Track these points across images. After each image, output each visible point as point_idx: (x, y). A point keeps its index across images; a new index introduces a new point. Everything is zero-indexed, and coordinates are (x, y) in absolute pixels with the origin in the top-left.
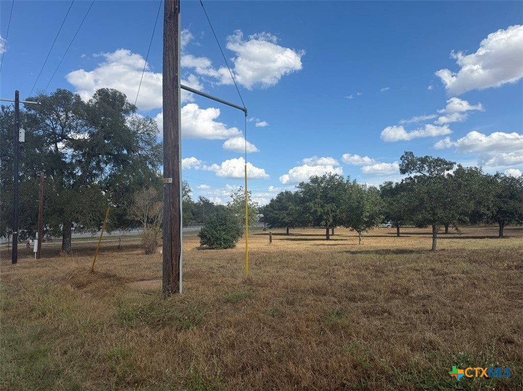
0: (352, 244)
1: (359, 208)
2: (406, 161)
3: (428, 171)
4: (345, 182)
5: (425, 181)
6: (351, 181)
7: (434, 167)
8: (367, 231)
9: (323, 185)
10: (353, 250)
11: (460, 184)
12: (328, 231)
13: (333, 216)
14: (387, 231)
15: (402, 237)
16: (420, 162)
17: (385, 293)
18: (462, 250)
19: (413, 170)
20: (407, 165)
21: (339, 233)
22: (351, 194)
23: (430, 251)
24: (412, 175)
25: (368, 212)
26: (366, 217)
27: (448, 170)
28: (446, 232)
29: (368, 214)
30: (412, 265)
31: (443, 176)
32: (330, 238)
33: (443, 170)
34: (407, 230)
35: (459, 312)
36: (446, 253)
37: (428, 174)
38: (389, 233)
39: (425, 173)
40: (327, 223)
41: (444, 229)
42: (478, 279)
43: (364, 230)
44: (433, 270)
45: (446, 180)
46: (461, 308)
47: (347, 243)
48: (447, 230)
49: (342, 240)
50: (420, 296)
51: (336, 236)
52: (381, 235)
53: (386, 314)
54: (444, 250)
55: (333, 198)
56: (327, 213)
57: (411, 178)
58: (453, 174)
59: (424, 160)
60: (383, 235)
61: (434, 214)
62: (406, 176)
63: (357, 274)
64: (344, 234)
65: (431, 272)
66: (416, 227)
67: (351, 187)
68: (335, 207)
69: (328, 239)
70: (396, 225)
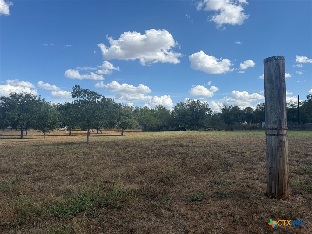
0: (39, 141)
1: (45, 117)
2: (75, 90)
3: (87, 98)
4: (37, 99)
5: (85, 104)
6: (42, 99)
7: (91, 96)
8: (49, 132)
9: (20, 100)
10: (39, 144)
11: (103, 106)
12: (22, 133)
13: (27, 122)
14: (64, 132)
15: (72, 136)
16: (83, 92)
17: (51, 167)
18: (102, 142)
19: (79, 96)
20: (76, 93)
21: (31, 134)
22: (40, 108)
23: (85, 143)
24: (78, 99)
25: (51, 120)
26: (50, 123)
27: (98, 98)
28: (97, 133)
29: (51, 121)
30: (73, 151)
31: (95, 101)
32: (24, 137)
33: (95, 98)
34: (76, 132)
35: (89, 172)
36: (93, 144)
37: (87, 100)
38: (65, 134)
39: (86, 99)
40: (22, 127)
41: (96, 131)
42: (104, 155)
43: (48, 131)
44: (84, 152)
45: (96, 104)
46: (91, 170)
47: (36, 140)
48: (97, 132)
49: (32, 138)
50: (72, 166)
51: (29, 136)
52: (60, 135)
53: (48, 179)
54: (93, 142)
55: (28, 110)
56: (23, 120)
57: (77, 101)
58: (100, 101)
59: (86, 91)
60: (61, 135)
61: (89, 122)
62: (75, 99)
63: (36, 158)
64: (35, 134)
65: (82, 154)
66: (81, 130)
67: (41, 103)
68: (29, 116)
69: (22, 138)
70: (69, 129)
